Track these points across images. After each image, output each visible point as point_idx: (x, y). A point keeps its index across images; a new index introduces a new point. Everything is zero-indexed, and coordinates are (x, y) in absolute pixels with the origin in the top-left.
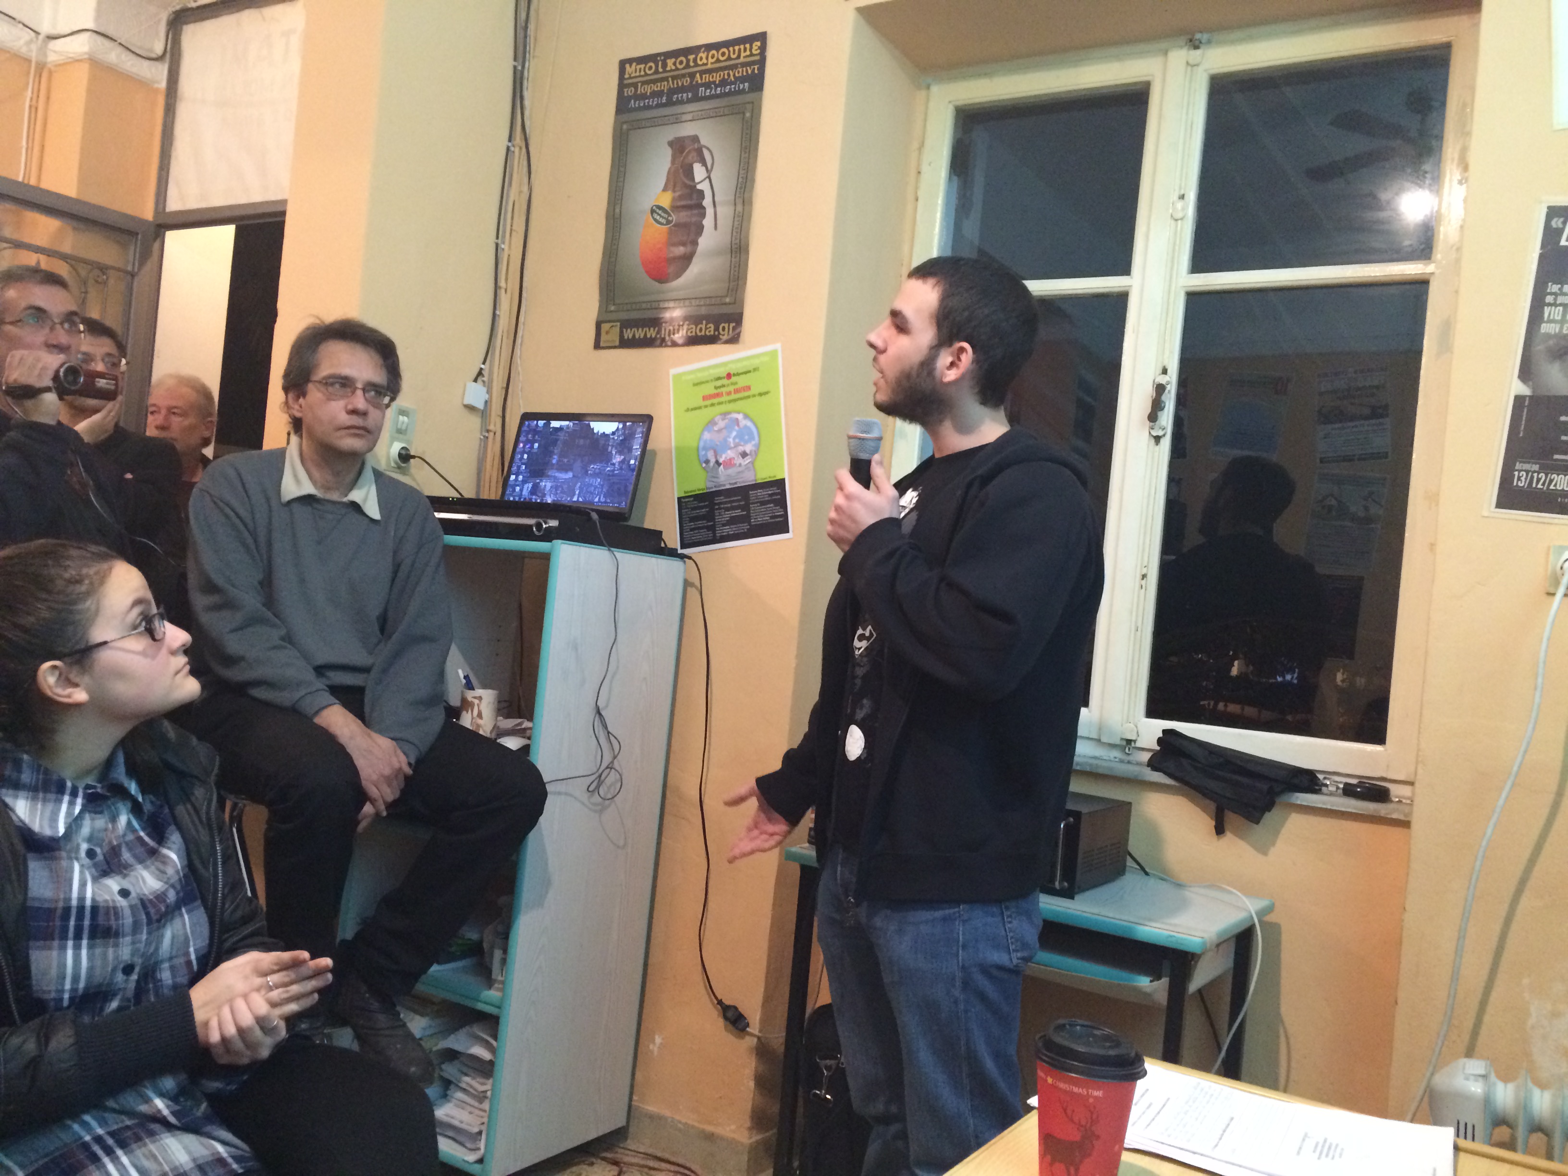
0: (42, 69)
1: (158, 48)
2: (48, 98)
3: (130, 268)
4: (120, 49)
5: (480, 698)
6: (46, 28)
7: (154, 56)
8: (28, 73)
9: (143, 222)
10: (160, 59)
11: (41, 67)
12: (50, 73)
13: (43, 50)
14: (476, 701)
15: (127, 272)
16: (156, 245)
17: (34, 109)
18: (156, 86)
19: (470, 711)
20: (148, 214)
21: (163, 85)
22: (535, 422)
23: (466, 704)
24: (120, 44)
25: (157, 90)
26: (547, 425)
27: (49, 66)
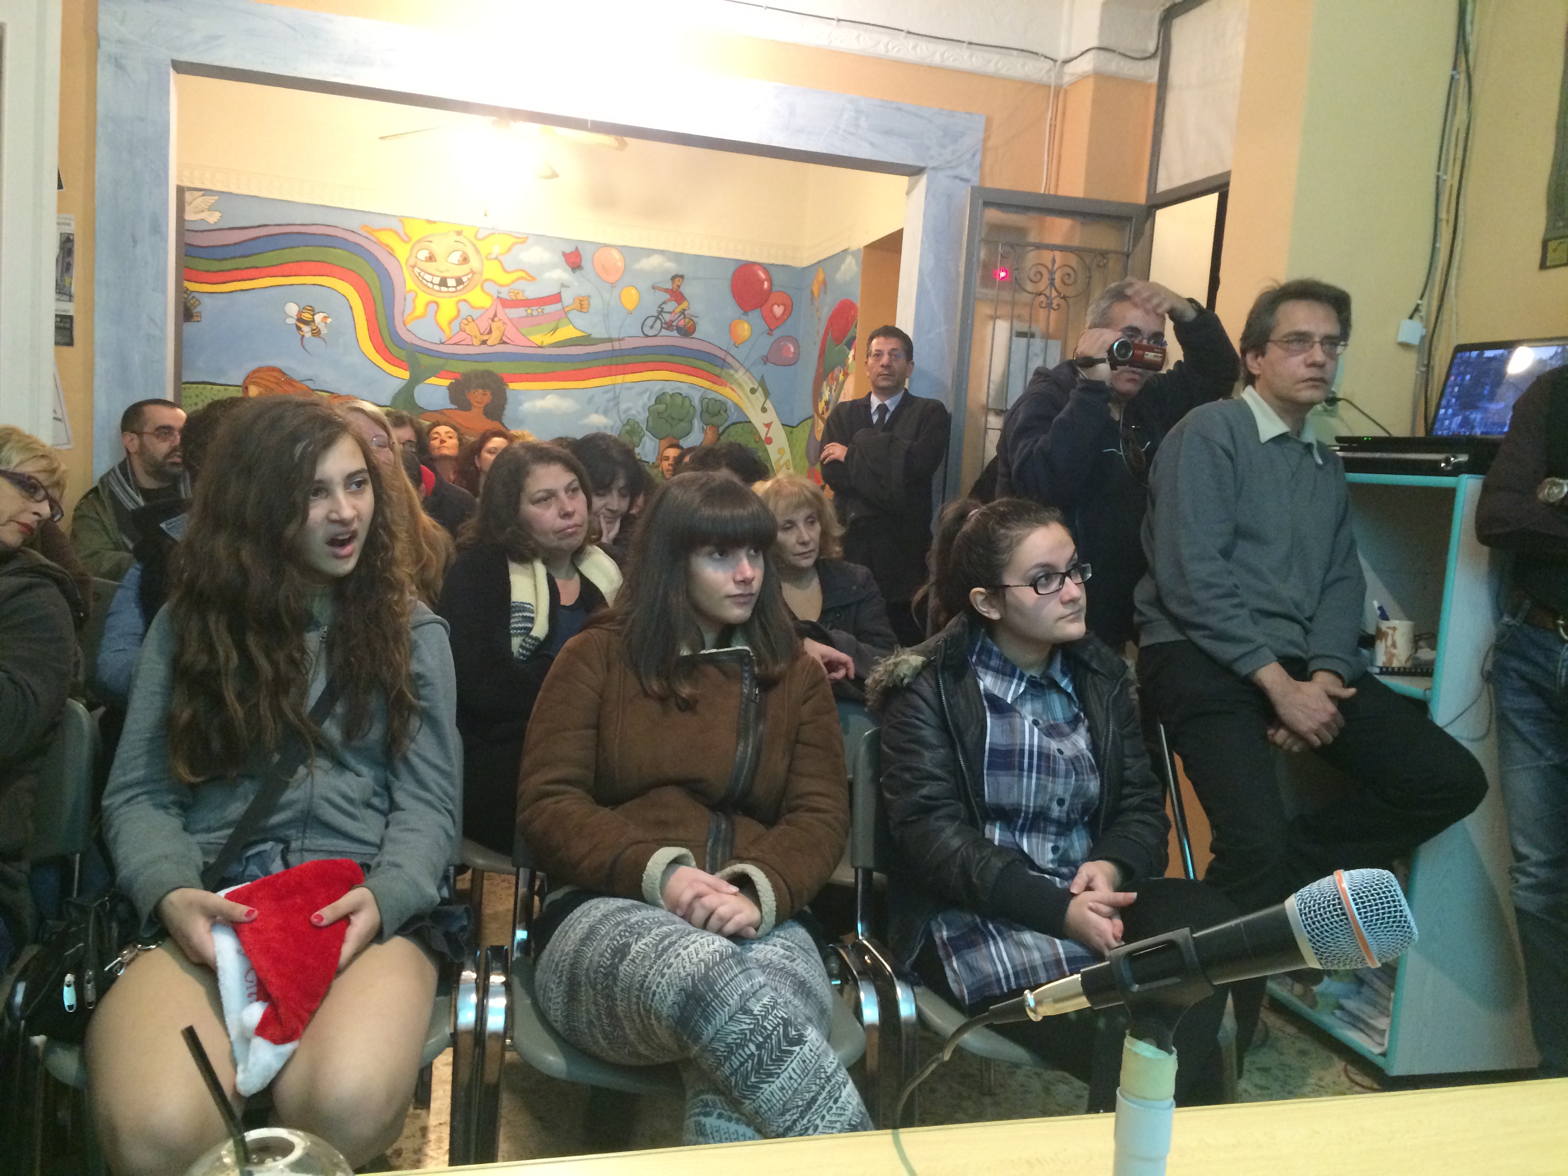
0: (1059, 92)
1: (1151, 46)
2: (1064, 114)
3: (1126, 250)
4: (1118, 58)
5: (1394, 629)
6: (1062, 55)
7: (1148, 55)
8: (1049, 97)
9: (1136, 206)
10: (1153, 56)
11: (1058, 90)
12: (1066, 92)
13: (1060, 75)
14: (1390, 632)
15: (1123, 254)
16: (1148, 225)
17: (1053, 127)
18: (1149, 81)
19: (1383, 641)
20: (1141, 198)
21: (1155, 79)
22: (1468, 354)
23: (1380, 634)
24: (1119, 53)
25: (1150, 86)
26: (1480, 356)
27: (1065, 87)
